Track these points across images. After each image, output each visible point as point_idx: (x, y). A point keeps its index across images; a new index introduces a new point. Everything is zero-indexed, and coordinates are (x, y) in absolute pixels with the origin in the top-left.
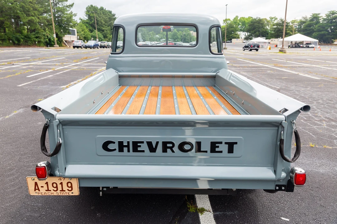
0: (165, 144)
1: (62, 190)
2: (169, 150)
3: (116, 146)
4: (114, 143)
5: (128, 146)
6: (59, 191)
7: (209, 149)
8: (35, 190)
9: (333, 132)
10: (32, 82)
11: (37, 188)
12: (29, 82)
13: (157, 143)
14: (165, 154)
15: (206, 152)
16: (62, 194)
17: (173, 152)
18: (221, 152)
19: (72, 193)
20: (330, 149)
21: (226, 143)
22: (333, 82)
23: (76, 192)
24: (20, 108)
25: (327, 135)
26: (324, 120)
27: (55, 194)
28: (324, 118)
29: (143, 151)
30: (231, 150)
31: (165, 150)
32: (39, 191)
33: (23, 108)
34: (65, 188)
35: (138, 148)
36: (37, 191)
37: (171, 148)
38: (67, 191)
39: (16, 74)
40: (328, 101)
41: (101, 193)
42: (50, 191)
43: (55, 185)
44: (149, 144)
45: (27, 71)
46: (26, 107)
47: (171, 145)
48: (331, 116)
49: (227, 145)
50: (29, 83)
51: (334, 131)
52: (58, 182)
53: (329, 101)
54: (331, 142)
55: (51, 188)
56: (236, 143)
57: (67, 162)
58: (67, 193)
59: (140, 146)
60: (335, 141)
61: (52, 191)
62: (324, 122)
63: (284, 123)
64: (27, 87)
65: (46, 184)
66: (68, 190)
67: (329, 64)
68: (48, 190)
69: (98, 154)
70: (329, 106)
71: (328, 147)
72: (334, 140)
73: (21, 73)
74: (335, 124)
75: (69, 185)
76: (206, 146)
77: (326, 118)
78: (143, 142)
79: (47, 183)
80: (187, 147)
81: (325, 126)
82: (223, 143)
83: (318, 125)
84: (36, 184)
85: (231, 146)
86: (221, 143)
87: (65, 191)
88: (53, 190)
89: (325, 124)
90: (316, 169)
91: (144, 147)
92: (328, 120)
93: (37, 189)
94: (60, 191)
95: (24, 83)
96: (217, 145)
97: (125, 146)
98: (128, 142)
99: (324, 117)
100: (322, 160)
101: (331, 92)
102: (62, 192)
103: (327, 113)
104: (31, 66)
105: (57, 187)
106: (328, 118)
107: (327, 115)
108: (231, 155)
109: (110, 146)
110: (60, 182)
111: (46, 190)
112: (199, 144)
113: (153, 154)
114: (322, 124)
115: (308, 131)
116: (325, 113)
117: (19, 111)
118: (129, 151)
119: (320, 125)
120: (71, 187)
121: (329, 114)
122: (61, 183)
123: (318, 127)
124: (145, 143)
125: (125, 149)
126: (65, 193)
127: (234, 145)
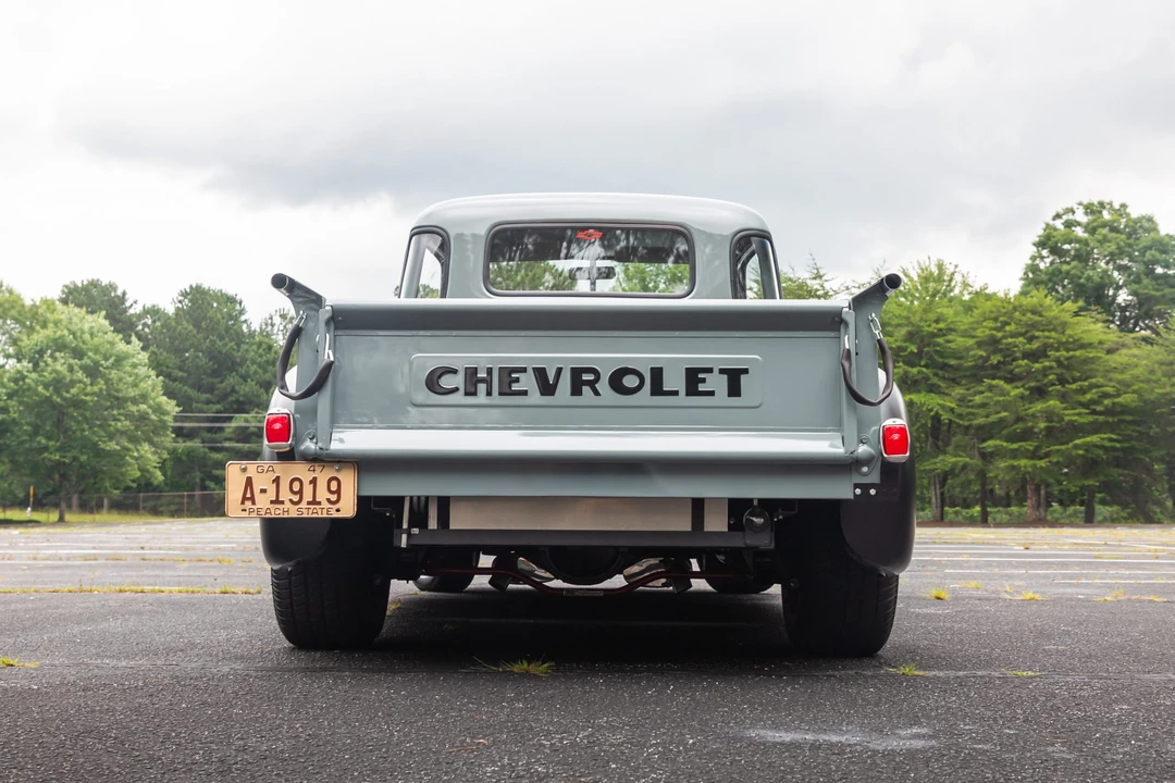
0: (577, 373)
1: (314, 502)
2: (586, 389)
3: (457, 381)
4: (455, 372)
5: (488, 382)
6: (303, 505)
7: (681, 387)
8: (243, 503)
11: (249, 495)
13: (559, 371)
14: (577, 400)
15: (675, 393)
16: (310, 511)
17: (597, 393)
18: (712, 393)
19: (338, 510)
21: (722, 371)
23: (348, 508)
27: (294, 513)
29: (525, 393)
30: (734, 390)
31: (576, 391)
32: (254, 503)
34: (322, 495)
35: (513, 385)
36: (248, 504)
37: (592, 384)
38: (325, 505)
41: (404, 537)
42: (282, 502)
43: (296, 487)
44: (540, 373)
47: (591, 377)
49: (725, 377)
52: (306, 477)
55: (285, 495)
56: (746, 371)
57: (334, 421)
58: (325, 511)
59: (517, 380)
61: (288, 505)
63: (847, 312)
65: (274, 481)
66: (328, 500)
68: (277, 501)
69: (415, 402)
75: (334, 486)
76: (674, 380)
78: (524, 370)
79: (277, 481)
80: (630, 381)
82: (716, 371)
84: (249, 482)
85: (734, 378)
86: (710, 370)
87: (319, 503)
88: (291, 500)
91: (527, 382)
93: (248, 499)
94: (309, 503)
96: (700, 376)
97: (482, 380)
98: (490, 371)
102: (312, 507)
105: (300, 492)
108: (734, 401)
109: (447, 382)
110: (311, 476)
111: (272, 502)
112: (657, 373)
113: (547, 400)
118: (489, 393)
120: (338, 492)
122: (314, 481)
124: (530, 372)
125: (482, 387)
126: (319, 511)
127: (742, 376)
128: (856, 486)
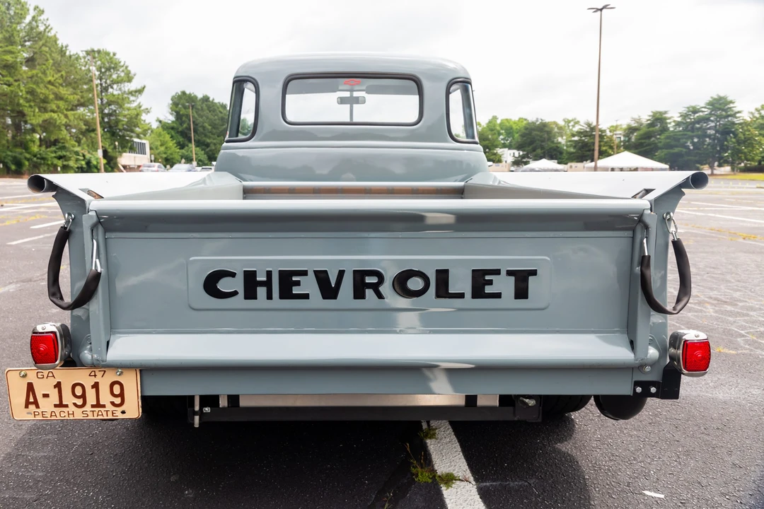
1: (98, 405)
2: (369, 293)
3: (237, 284)
4: (233, 275)
5: (268, 284)
6: (88, 408)
7: (467, 288)
8: (27, 407)
9: (732, 324)
10: (41, 237)
11: (31, 400)
12: (34, 236)
13: (341, 273)
14: (359, 303)
15: (461, 296)
16: (95, 414)
17: (380, 296)
18: (498, 296)
19: (123, 412)
20: (733, 355)
21: (510, 273)
22: (713, 237)
23: (133, 409)
24: (10, 283)
25: (721, 330)
26: (708, 303)
27: (78, 414)
28: (706, 299)
29: (306, 296)
31: (359, 294)
32: (38, 407)
33: (17, 282)
34: (106, 398)
35: (294, 288)
36: (32, 407)
37: (375, 287)
38: (110, 407)
39: (7, 223)
40: (708, 269)
41: (197, 418)
42: (67, 406)
43: (79, 391)
44: (322, 277)
45: (33, 218)
46: (23, 281)
47: (374, 280)
48: (721, 295)
49: (512, 279)
50: (36, 238)
51: (735, 322)
52: (88, 383)
53: (712, 270)
54: (731, 342)
55: (68, 399)
56: (534, 273)
57: (113, 327)
58: (109, 412)
59: (298, 283)
60: (739, 339)
61: (72, 408)
62: (708, 306)
63: (649, 215)
64: (29, 246)
65: (55, 387)
66: (113, 403)
67: (699, 206)
68: (61, 405)
69: (196, 306)
70: (713, 277)
71: (726, 351)
72: (736, 337)
73: (18, 221)
74: (733, 309)
75: (117, 390)
76: (461, 282)
77: (711, 298)
78: (304, 273)
79: (58, 385)
80: (415, 284)
81: (713, 314)
82: (503, 272)
83: (696, 312)
84: (30, 387)
85: (522, 280)
86: (497, 272)
87: (104, 406)
88: (75, 404)
89: (711, 310)
90: (707, 392)
91: (309, 285)
92: (716, 302)
93: (32, 403)
94: (93, 406)
95: (23, 239)
96: (487, 278)
97: (262, 284)
98: (269, 274)
99: (708, 298)
100: (719, 376)
101: (713, 253)
102: (97, 409)
103: (712, 289)
104: (42, 210)
105: (83, 396)
106: (715, 299)
107: (714, 294)
108: (521, 303)
110: (92, 381)
111: (56, 406)
112: (443, 275)
113: (330, 303)
114: (704, 309)
115: (677, 322)
116: (707, 290)
117: (6, 289)
118: (270, 297)
119: (701, 311)
120: (122, 395)
121: (715, 292)
122: (96, 386)
123: (696, 314)
124: (311, 275)
125: (261, 291)
126: (104, 414)
127: (530, 278)
128: (637, 384)
